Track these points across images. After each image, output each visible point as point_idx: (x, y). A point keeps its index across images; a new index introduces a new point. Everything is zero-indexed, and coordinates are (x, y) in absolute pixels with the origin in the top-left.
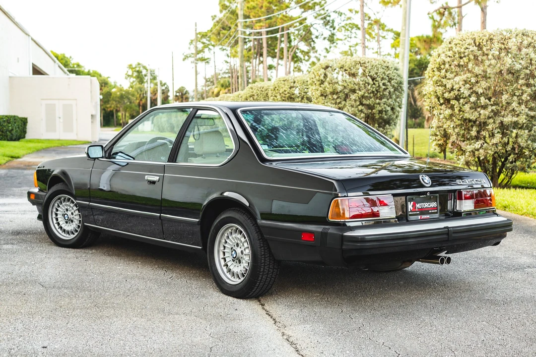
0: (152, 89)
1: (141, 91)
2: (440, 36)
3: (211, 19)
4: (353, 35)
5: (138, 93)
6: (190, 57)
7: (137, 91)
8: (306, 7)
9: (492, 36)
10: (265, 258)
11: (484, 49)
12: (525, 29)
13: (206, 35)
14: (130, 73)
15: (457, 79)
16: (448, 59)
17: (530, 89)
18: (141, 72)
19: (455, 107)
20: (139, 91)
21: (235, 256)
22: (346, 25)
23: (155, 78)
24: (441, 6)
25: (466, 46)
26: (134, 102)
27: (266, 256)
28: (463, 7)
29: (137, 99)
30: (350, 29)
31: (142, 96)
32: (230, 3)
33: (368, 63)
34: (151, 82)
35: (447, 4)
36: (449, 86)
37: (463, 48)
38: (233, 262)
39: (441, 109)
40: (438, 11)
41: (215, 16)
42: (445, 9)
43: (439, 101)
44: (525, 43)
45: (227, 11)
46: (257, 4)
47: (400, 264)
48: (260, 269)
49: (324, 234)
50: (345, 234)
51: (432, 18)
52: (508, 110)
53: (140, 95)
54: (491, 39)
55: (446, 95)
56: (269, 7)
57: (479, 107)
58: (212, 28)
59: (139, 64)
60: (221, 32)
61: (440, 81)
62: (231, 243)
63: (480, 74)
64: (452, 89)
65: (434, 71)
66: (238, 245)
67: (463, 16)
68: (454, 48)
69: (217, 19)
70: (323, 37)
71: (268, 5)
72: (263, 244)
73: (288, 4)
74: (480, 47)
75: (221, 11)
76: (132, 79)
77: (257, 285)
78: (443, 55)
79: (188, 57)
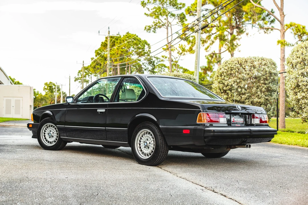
0: (58, 96)
1: (52, 96)
2: (211, 67)
3: (91, 59)
4: (163, 70)
5: (50, 98)
6: (78, 79)
7: (50, 97)
8: (141, 54)
9: (247, 60)
10: (162, 144)
11: (243, 66)
12: (263, 57)
13: (87, 69)
14: (46, 87)
15: (230, 80)
16: (226, 71)
17: (266, 86)
18: (52, 87)
19: (229, 94)
20: (51, 96)
21: (146, 145)
22: (159, 65)
23: (59, 90)
24: (212, 53)
25: (234, 64)
26: (48, 102)
27: (163, 144)
28: (221, 54)
29: (49, 100)
30: (161, 67)
31: (52, 99)
32: (101, 52)
33: (181, 76)
34: (57, 92)
35: (214, 51)
36: (226, 84)
37: (233, 65)
38: (145, 148)
39: (222, 95)
40: (210, 55)
41: (93, 58)
42: (214, 54)
43: (221, 91)
44: (263, 63)
45: (99, 56)
46: (115, 52)
47: (226, 149)
48: (160, 150)
49: (195, 130)
50: (205, 129)
51: (208, 58)
52: (255, 96)
53: (51, 99)
54: (246, 61)
55: (225, 88)
56: (121, 54)
57: (241, 94)
58: (91, 64)
59: (51, 83)
60: (96, 66)
61: (222, 81)
62: (144, 139)
63: (241, 78)
64: (228, 85)
65: (218, 77)
66: (147, 140)
67: (222, 58)
68: (228, 65)
69: (94, 60)
70: (148, 70)
71: (121, 53)
72: (162, 138)
73: (131, 53)
74: (241, 65)
75: (96, 56)
76: (47, 91)
77: (158, 158)
78: (223, 69)
79: (77, 79)
